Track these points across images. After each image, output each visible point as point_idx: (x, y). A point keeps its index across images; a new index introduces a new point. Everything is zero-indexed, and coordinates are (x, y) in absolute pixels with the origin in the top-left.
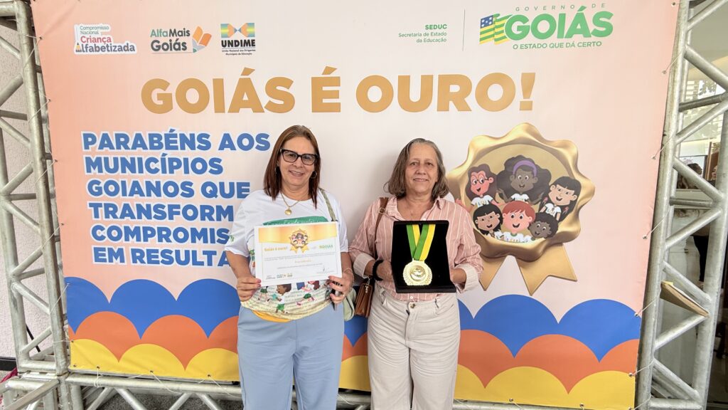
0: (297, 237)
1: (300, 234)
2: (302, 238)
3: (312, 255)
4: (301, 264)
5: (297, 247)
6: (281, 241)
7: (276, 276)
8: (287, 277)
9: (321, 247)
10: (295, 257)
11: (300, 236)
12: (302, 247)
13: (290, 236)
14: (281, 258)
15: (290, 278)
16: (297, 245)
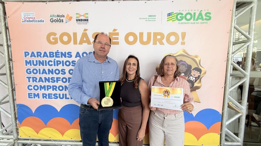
0: (166, 92)
1: (167, 91)
2: (168, 92)
3: (171, 100)
4: (166, 102)
5: (165, 96)
6: (160, 93)
7: (157, 105)
8: (161, 106)
9: (175, 97)
10: (164, 99)
11: (167, 92)
12: (167, 96)
13: (163, 91)
14: (160, 99)
15: (162, 106)
16: (165, 95)
